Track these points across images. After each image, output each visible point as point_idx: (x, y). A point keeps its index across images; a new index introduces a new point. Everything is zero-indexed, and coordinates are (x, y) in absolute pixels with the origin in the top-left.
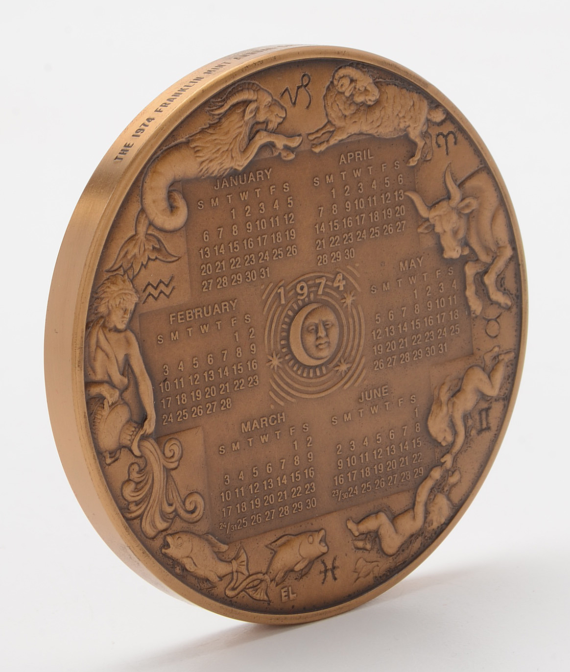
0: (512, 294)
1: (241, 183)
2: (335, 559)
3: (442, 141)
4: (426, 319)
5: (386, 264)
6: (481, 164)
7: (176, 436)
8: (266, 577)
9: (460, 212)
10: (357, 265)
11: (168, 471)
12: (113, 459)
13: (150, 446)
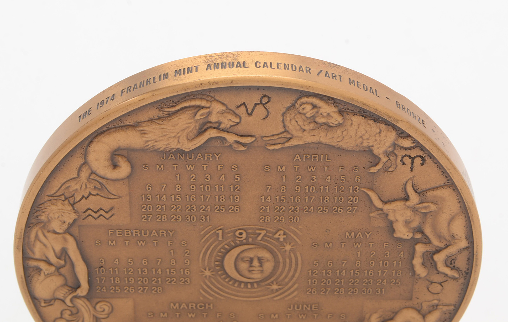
0: (461, 271)
1: (188, 159)
3: (407, 161)
4: (366, 271)
5: (331, 231)
6: (449, 182)
7: (107, 300)
9: (417, 211)
10: (301, 227)
11: (97, 318)
12: (47, 304)
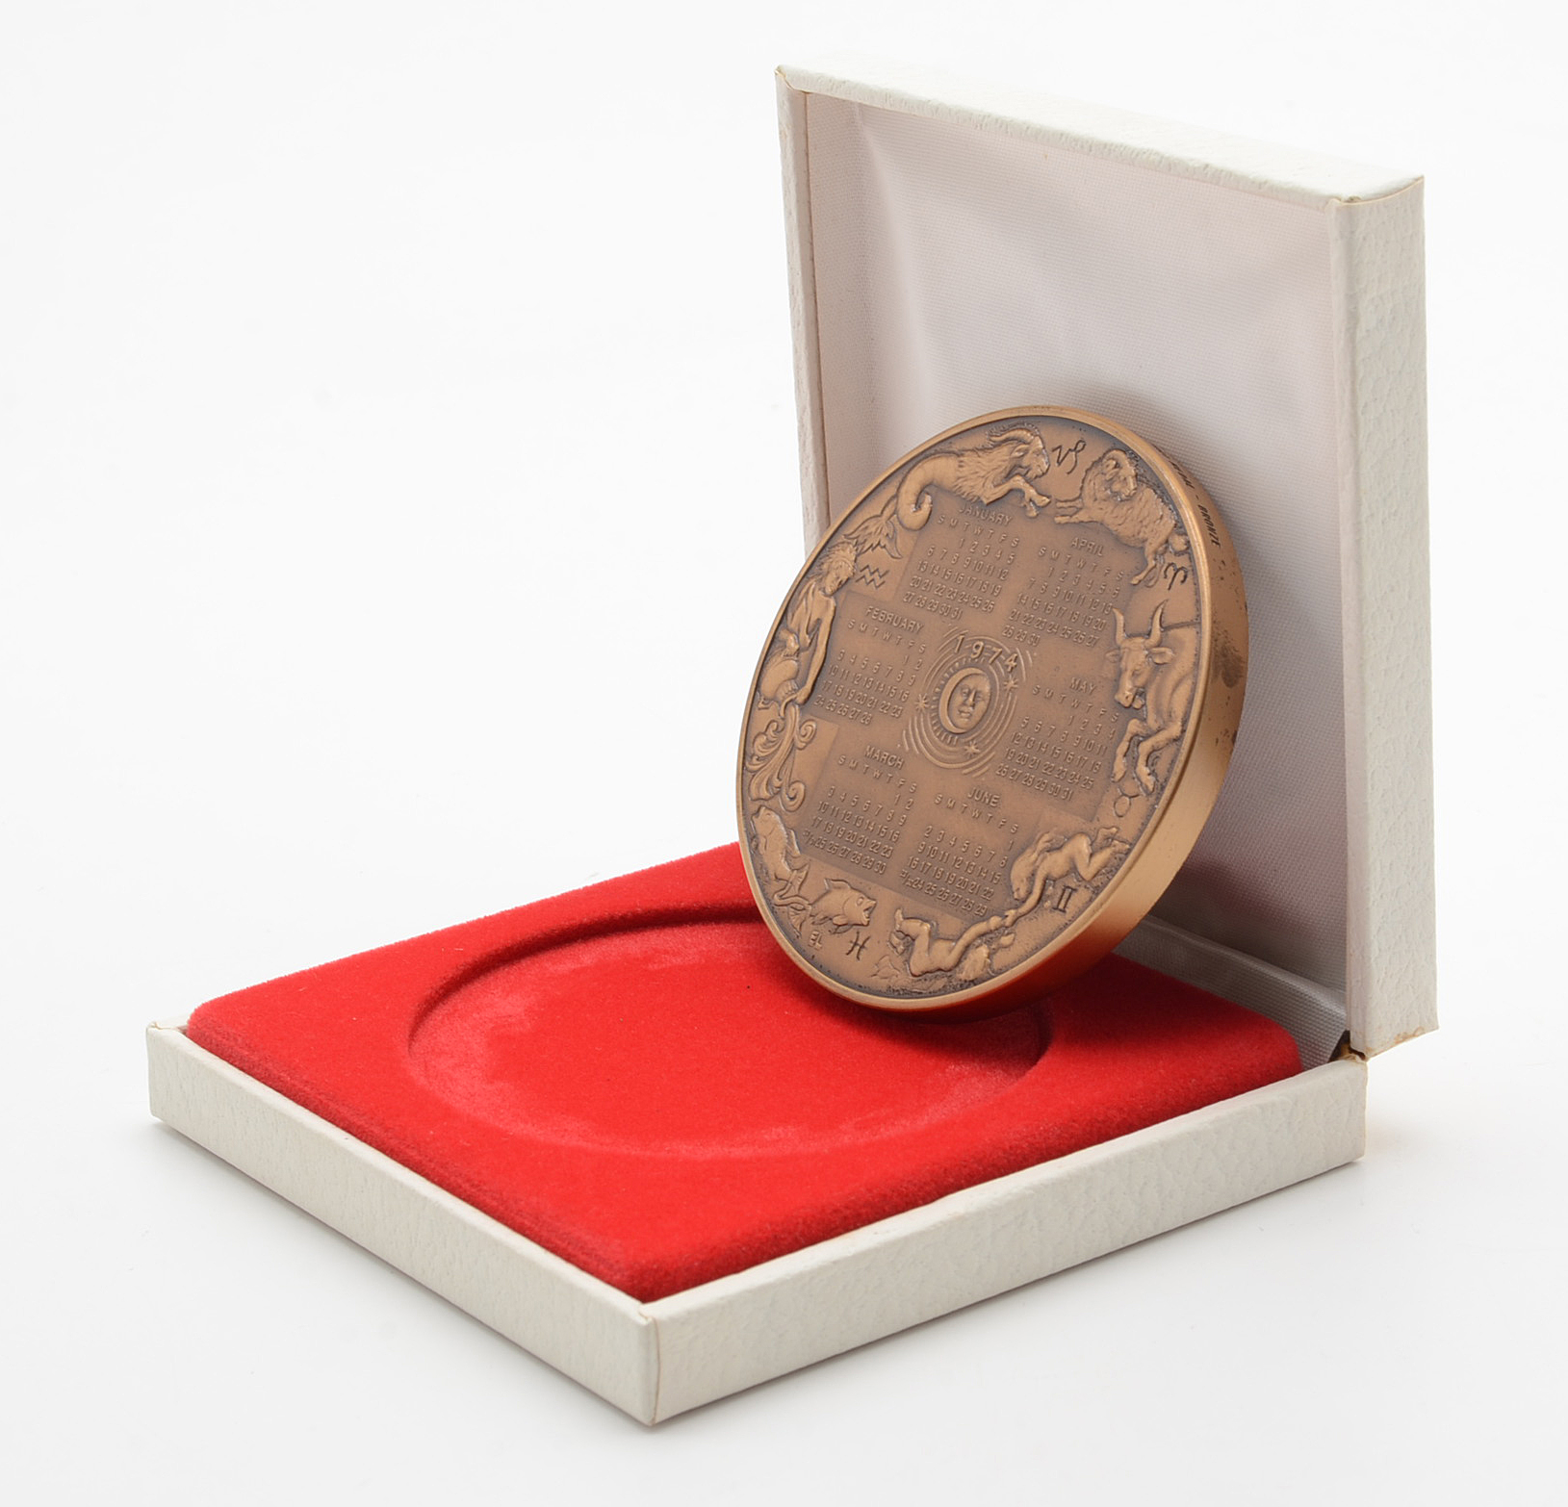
1: (982, 517)
2: (868, 939)
3: (1171, 572)
4: (1066, 753)
5: (1060, 671)
6: (1197, 619)
7: (817, 720)
8: (810, 908)
9: (1151, 657)
10: (1035, 654)
11: (793, 747)
12: (763, 706)
13: (794, 710)
